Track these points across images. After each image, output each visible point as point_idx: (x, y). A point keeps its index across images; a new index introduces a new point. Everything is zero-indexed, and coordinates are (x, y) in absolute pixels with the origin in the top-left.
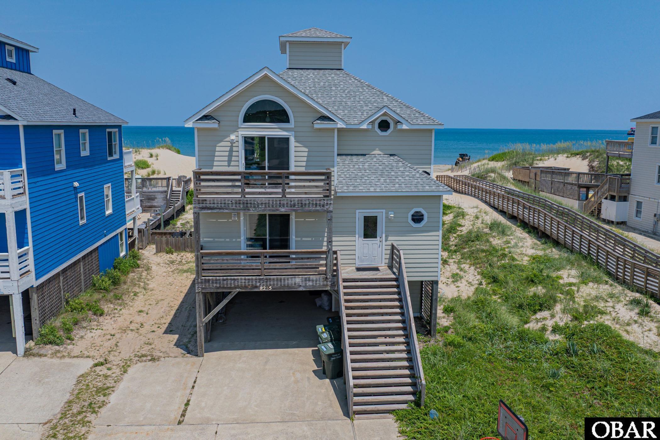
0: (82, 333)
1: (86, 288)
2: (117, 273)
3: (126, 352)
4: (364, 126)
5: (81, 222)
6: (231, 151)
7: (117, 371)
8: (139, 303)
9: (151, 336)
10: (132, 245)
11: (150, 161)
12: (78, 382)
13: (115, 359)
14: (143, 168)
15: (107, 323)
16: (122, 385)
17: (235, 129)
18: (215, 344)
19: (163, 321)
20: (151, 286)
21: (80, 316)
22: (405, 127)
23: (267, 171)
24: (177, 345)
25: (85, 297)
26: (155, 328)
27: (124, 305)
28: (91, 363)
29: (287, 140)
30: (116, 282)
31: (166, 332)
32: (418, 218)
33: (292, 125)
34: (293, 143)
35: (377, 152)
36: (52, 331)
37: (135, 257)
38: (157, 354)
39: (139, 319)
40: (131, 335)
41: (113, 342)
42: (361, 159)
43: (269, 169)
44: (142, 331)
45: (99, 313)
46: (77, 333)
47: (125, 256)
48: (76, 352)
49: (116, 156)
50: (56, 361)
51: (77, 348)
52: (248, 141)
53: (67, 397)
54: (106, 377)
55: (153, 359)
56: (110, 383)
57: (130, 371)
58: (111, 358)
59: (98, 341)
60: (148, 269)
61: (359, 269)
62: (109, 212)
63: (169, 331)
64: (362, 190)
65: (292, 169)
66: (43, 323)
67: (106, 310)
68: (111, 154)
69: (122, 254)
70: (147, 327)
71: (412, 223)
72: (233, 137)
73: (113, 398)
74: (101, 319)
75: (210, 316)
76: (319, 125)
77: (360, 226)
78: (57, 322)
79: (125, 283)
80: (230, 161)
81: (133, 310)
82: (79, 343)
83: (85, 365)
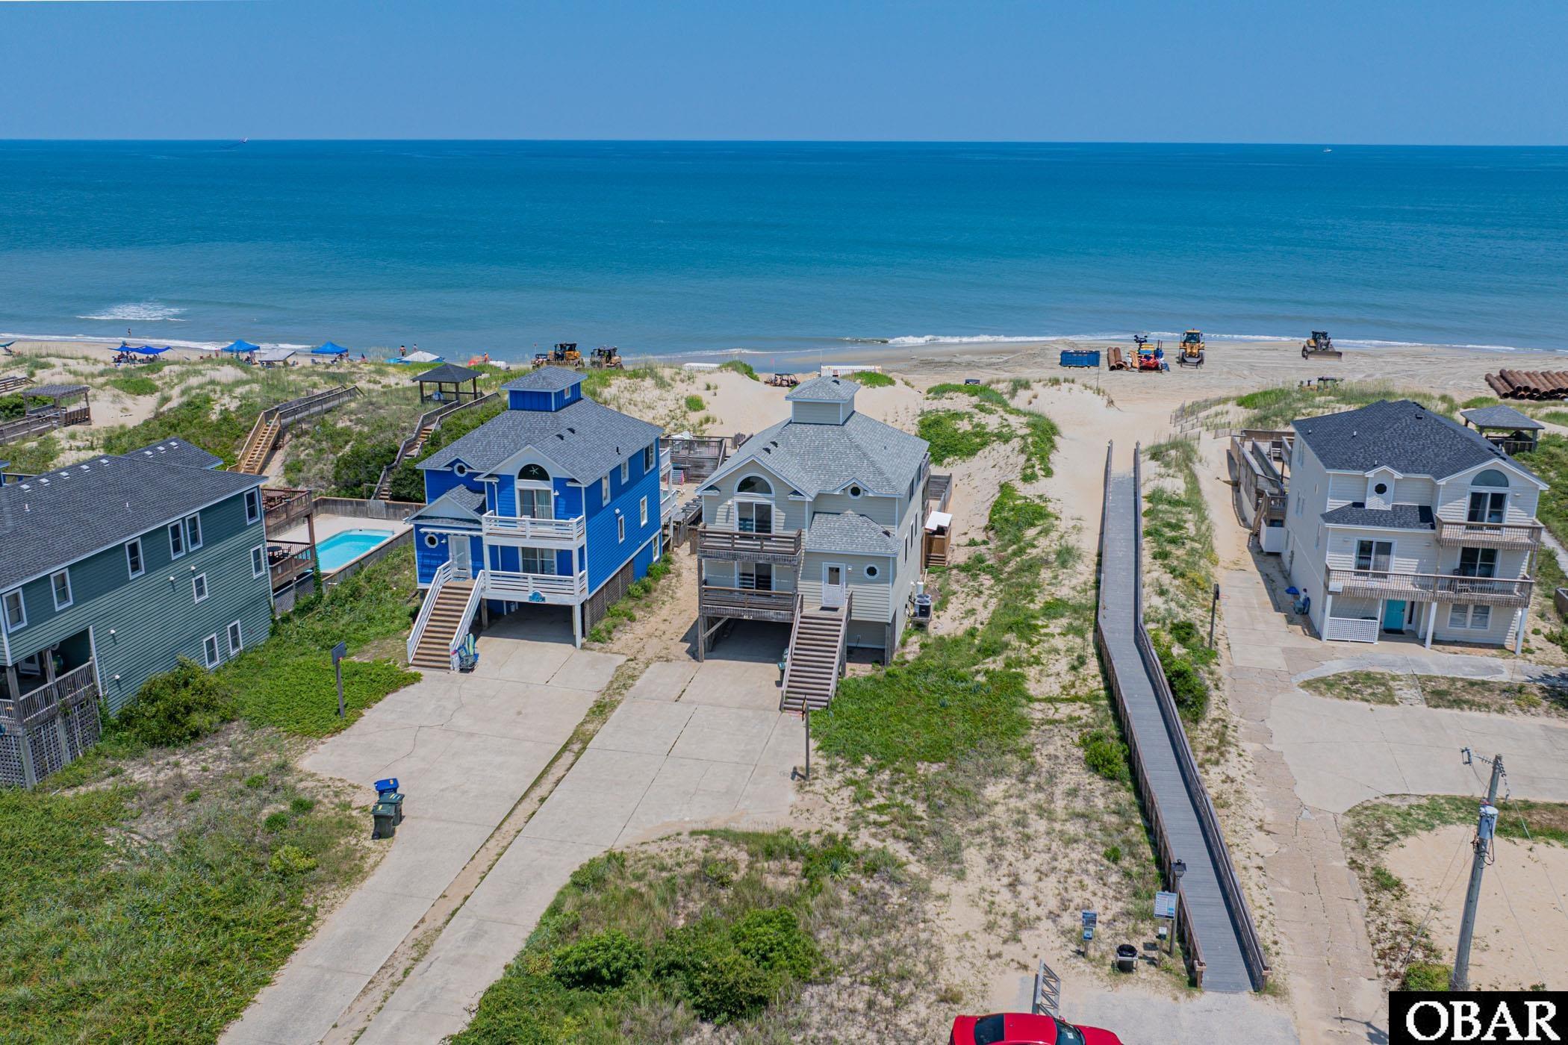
0: (619, 635)
1: (623, 595)
2: (647, 580)
3: (650, 653)
4: (837, 493)
5: (621, 541)
6: (728, 512)
7: (642, 666)
8: (665, 612)
9: (670, 643)
10: (666, 548)
11: (706, 397)
12: (617, 671)
13: (641, 658)
14: (695, 410)
15: (638, 629)
16: (644, 676)
17: (731, 496)
18: (714, 654)
19: (682, 630)
20: (678, 595)
21: (617, 621)
22: (870, 495)
23: (754, 533)
24: (687, 652)
25: (622, 605)
26: (673, 637)
27: (652, 613)
28: (625, 658)
29: (770, 506)
30: (647, 590)
31: (681, 641)
32: (872, 571)
33: (773, 495)
34: (774, 509)
35: (849, 512)
36: (599, 632)
37: (668, 561)
38: (671, 657)
39: (663, 627)
40: (655, 640)
41: (641, 644)
42: (835, 517)
43: (757, 531)
44: (664, 638)
45: (632, 619)
46: (616, 635)
47: (658, 560)
48: (615, 649)
49: (652, 467)
50: (601, 654)
51: (616, 646)
52: (740, 504)
53: (610, 679)
54: (634, 669)
55: (667, 661)
56: (636, 673)
57: (651, 666)
58: (639, 656)
59: (630, 643)
60: (679, 575)
61: (823, 609)
62: (644, 522)
63: (684, 640)
64: (826, 548)
65: (773, 533)
66: (592, 625)
67: (637, 617)
68: (647, 467)
69: (655, 559)
70: (668, 635)
71: (867, 575)
72: (730, 502)
73: (638, 683)
74: (634, 624)
75: (708, 633)
76: (792, 497)
77: (825, 573)
78: (601, 625)
79: (655, 590)
80: (727, 519)
81: (659, 619)
82: (618, 643)
83: (621, 660)
